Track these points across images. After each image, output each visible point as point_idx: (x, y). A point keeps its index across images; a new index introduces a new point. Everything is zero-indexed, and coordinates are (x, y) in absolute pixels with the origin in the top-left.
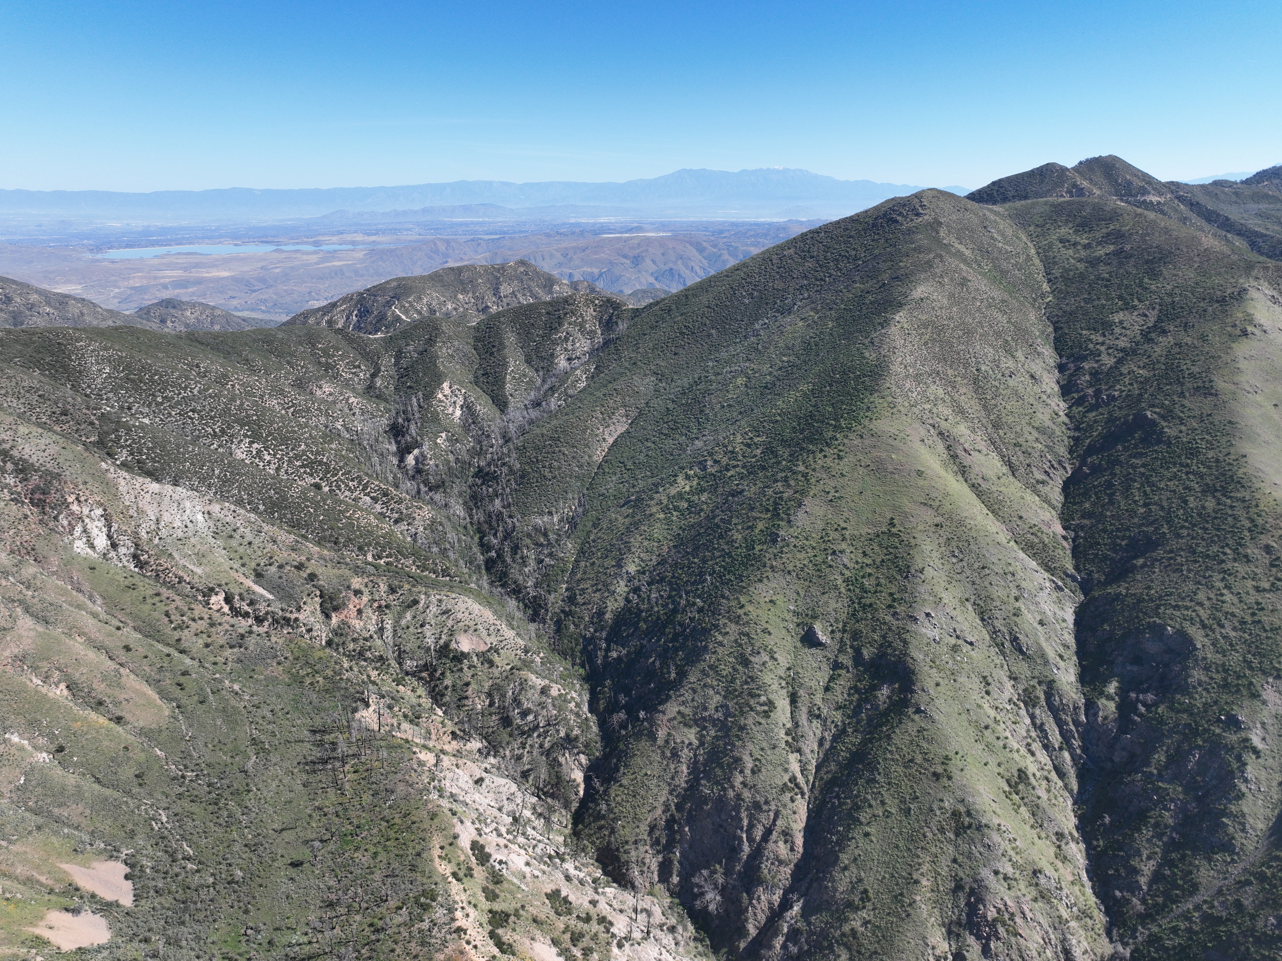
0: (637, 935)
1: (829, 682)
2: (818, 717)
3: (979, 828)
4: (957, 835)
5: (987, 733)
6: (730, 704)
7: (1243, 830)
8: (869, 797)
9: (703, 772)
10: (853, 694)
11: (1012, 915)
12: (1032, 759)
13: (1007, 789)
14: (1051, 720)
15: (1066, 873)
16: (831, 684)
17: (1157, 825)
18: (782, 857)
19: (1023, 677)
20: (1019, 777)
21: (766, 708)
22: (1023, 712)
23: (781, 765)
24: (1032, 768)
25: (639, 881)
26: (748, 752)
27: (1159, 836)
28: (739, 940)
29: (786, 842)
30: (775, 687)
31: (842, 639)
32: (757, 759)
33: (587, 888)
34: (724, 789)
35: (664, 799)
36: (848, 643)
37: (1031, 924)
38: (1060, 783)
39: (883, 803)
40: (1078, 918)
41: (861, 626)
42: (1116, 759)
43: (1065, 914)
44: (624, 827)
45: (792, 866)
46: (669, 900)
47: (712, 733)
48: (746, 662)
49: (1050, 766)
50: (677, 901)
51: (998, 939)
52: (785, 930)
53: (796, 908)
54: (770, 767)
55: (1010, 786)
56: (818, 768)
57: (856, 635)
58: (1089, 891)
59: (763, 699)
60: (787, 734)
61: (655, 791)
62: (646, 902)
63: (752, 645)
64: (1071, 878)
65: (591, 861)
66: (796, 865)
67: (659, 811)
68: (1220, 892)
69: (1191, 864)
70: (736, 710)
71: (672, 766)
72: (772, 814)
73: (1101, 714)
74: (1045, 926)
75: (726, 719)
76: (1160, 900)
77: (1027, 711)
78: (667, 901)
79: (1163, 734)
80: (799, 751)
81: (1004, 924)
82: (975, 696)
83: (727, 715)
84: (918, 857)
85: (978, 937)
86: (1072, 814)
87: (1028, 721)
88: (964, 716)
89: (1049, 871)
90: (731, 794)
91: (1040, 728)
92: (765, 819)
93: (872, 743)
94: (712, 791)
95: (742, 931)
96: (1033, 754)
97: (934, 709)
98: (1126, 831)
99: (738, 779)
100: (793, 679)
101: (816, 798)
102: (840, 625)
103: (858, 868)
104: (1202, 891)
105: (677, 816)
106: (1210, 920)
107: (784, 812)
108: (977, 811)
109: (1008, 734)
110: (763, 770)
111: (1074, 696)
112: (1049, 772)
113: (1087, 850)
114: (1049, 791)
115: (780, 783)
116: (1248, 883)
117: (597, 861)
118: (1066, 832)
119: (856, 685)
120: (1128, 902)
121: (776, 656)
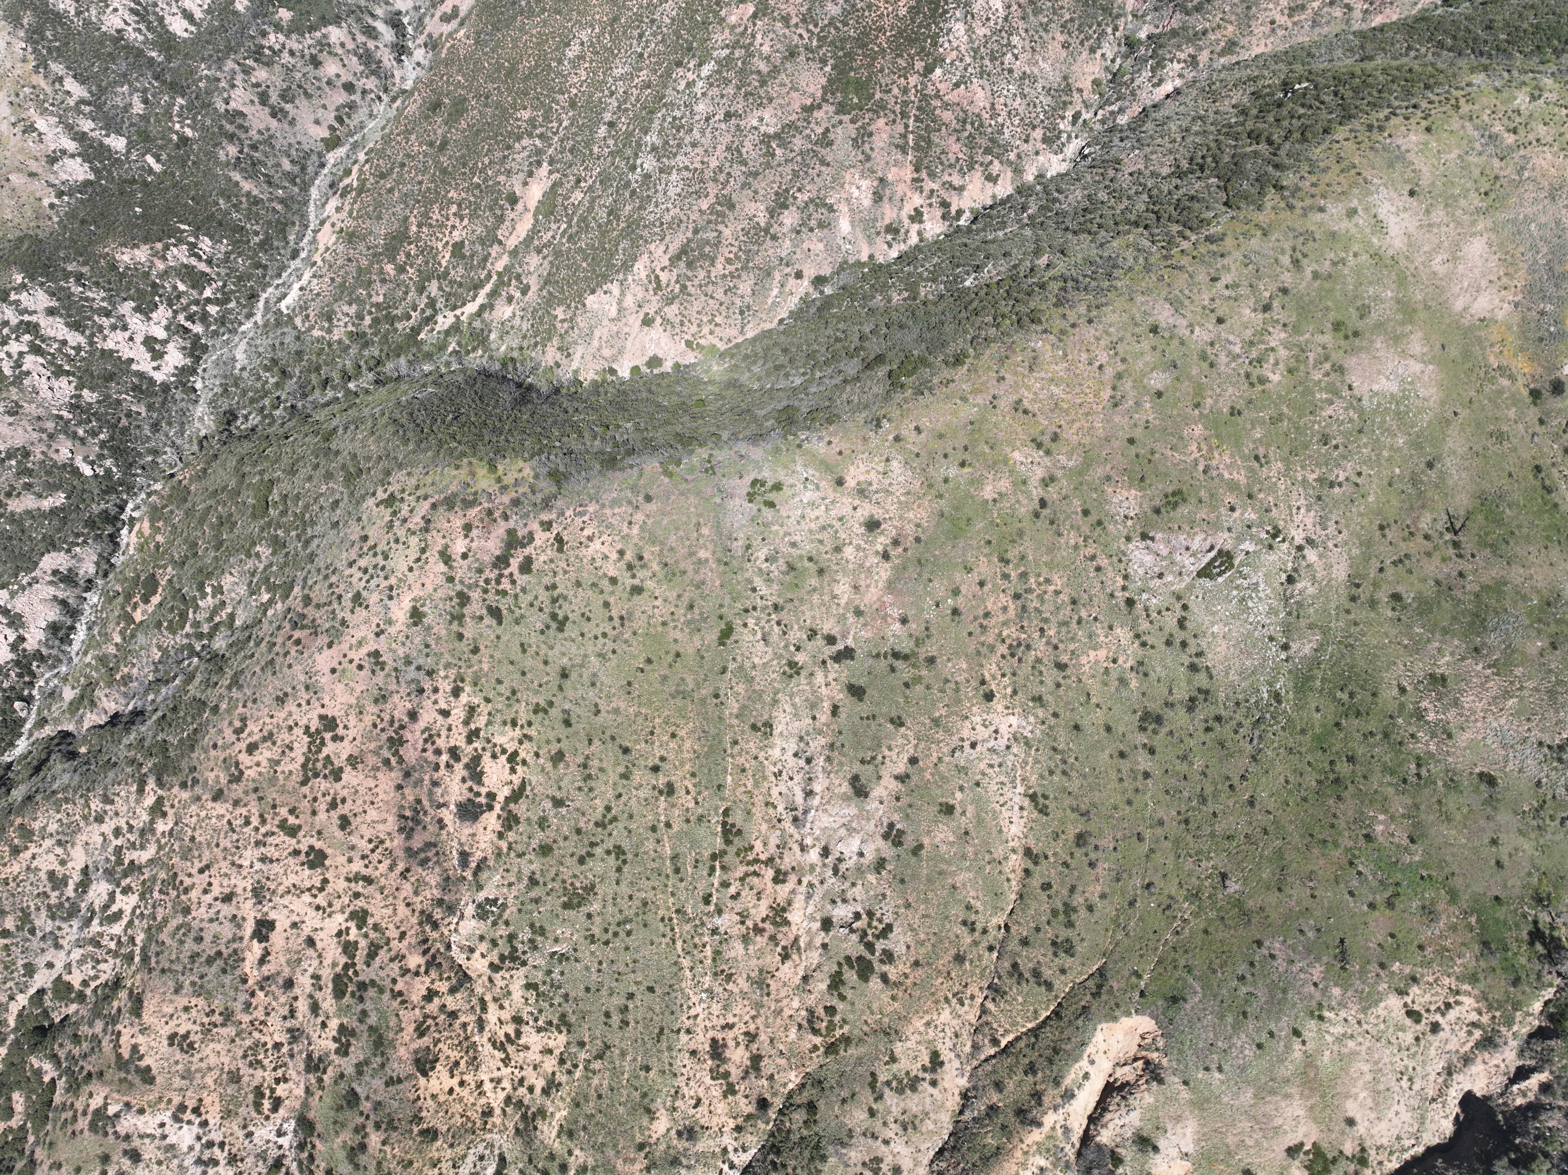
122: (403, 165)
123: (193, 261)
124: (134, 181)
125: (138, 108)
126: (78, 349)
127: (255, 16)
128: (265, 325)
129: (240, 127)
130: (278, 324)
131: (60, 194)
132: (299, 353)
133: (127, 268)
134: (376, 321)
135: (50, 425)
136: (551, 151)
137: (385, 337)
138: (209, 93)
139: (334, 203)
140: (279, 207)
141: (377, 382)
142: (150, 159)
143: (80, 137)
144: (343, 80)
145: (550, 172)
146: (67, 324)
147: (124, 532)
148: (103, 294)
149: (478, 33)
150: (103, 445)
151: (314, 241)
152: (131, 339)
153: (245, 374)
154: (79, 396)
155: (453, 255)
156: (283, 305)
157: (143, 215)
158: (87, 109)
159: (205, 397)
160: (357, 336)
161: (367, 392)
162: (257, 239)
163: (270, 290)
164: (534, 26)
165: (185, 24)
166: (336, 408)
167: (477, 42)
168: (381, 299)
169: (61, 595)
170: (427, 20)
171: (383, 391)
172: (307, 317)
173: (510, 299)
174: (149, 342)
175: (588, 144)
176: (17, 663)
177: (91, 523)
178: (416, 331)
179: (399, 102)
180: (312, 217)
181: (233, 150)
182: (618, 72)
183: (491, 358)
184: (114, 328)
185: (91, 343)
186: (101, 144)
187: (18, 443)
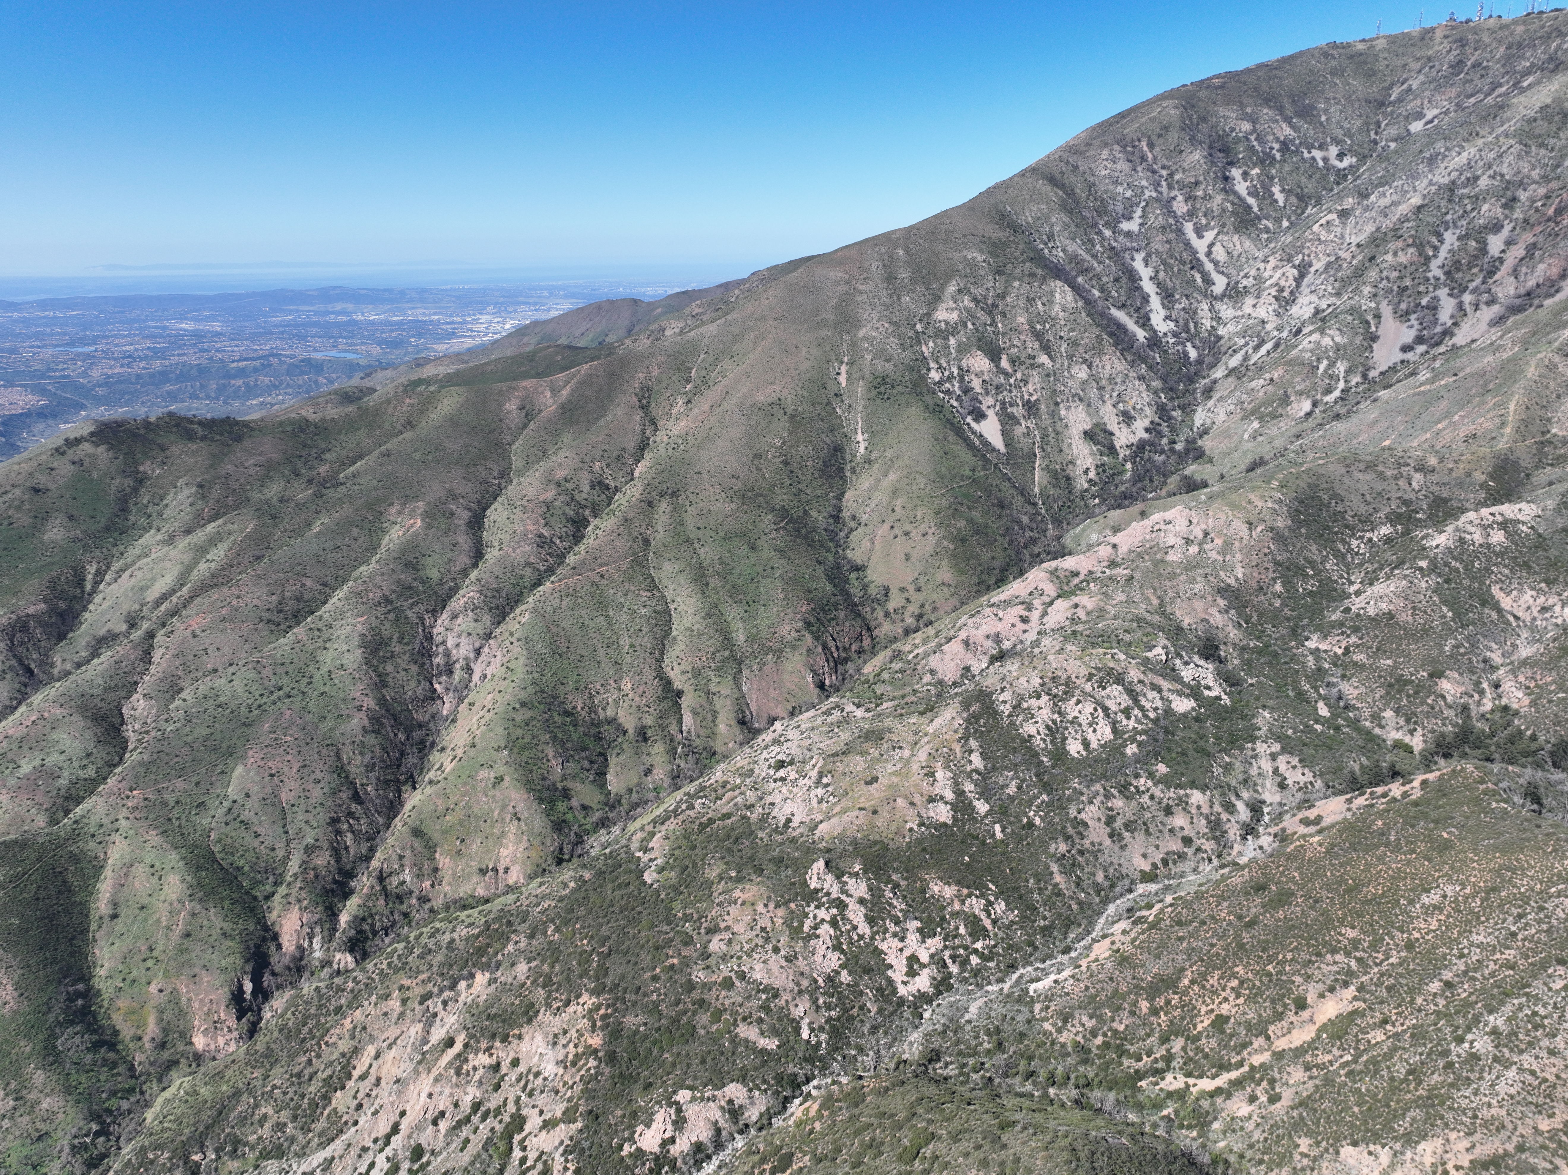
122: (1203, 923)
123: (983, 915)
124: (976, 838)
125: (1012, 790)
126: (861, 937)
127: (1137, 761)
128: (1008, 996)
129: (1079, 833)
130: (1019, 1000)
131: (921, 824)
132: (1022, 1035)
133: (933, 896)
134: (1106, 1045)
135: (805, 983)
136: (1364, 979)
137: (1107, 1064)
138: (1069, 800)
139: (1123, 925)
140: (1075, 907)
141: (1077, 1102)
142: (997, 828)
143: (959, 793)
144: (1186, 833)
145: (1355, 998)
146: (866, 916)
147: (797, 1101)
148: (903, 907)
149: (1333, 846)
150: (829, 1020)
151: (1089, 948)
152: (901, 950)
153: (968, 1028)
154: (838, 973)
155: (1213, 1024)
156: (1032, 987)
157: (968, 864)
158: (976, 776)
159: (926, 1027)
160: (1082, 1050)
161: (1063, 1105)
162: (1042, 923)
163: (1029, 969)
164: (1395, 862)
165: (1080, 748)
166: (1027, 1103)
167: (1328, 852)
168: (1121, 1028)
169: (722, 1123)
170: (1287, 817)
171: (1077, 1114)
172: (1048, 1008)
173: (1253, 1099)
174: (913, 959)
175: (1412, 991)
176: (657, 1158)
177: (779, 1078)
178: (1139, 1075)
179: (1226, 870)
180: (1098, 927)
181: (1063, 847)
182: (1476, 938)
183: (1204, 1146)
184: (895, 935)
185: (872, 938)
186: (971, 803)
187: (777, 984)
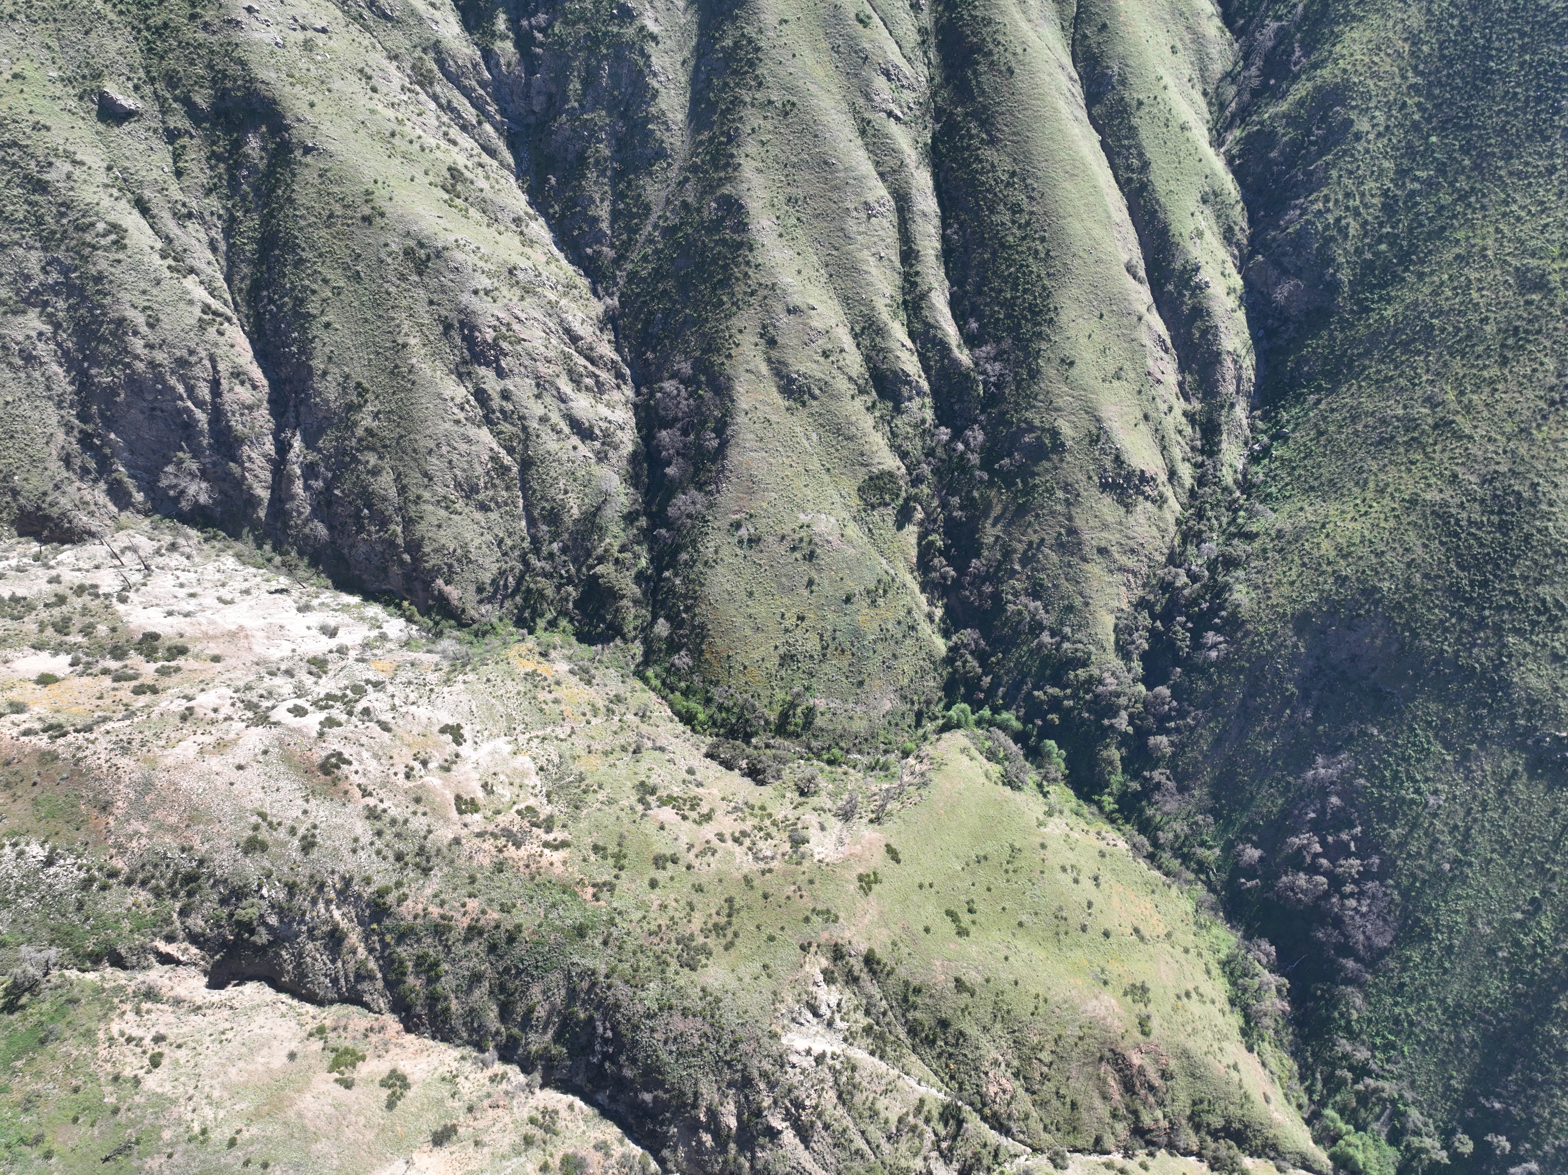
0: (136, 578)
1: (175, 162)
2: (190, 215)
3: (438, 255)
4: (420, 274)
5: (396, 141)
6: (60, 254)
7: (668, 129)
8: (307, 282)
9: (85, 358)
10: (216, 166)
11: (508, 324)
12: (456, 149)
13: (446, 196)
14: (456, 92)
15: (538, 256)
16: (181, 164)
17: (597, 163)
18: (248, 402)
19: (403, 51)
20: (453, 177)
21: (113, 237)
22: (423, 97)
23: (181, 299)
24: (461, 161)
25: (94, 525)
26: (128, 306)
27: (603, 173)
28: (255, 510)
29: (242, 383)
30: (106, 202)
31: (155, 92)
32: (145, 308)
33: (33, 570)
34: (128, 366)
35: (54, 420)
36: (168, 96)
37: (528, 323)
38: (495, 163)
39: (326, 281)
40: (565, 294)
41: (170, 63)
42: (537, 109)
43: (552, 296)
44: (26, 479)
45: (265, 404)
46: (147, 521)
47: (61, 304)
48: (42, 187)
49: (478, 150)
50: (157, 517)
51: (506, 355)
52: (298, 472)
53: (297, 444)
54: (169, 309)
55: (448, 192)
56: (228, 279)
57: (172, 80)
58: (564, 262)
59: (101, 226)
60: (163, 257)
61: (37, 415)
62: (122, 540)
63: (33, 156)
64: (544, 259)
65: (13, 541)
66: (269, 402)
67: (60, 436)
68: (668, 202)
69: (637, 187)
70: (73, 259)
71: (37, 374)
72: (207, 363)
73: (502, 61)
74: (541, 317)
75: (67, 277)
76: (624, 237)
77: (427, 93)
78: (146, 524)
79: (569, 58)
80: (192, 271)
81: (505, 338)
82: (362, 100)
83: (65, 271)
84: (393, 319)
85: (488, 365)
86: (519, 192)
87: (433, 105)
88: (362, 132)
89: (523, 263)
90: (140, 366)
91: (448, 108)
92: (202, 372)
93: (274, 217)
94: (113, 375)
95: (253, 501)
96: (455, 143)
97: (324, 139)
98: (575, 183)
99: (137, 345)
100: (125, 180)
101: (247, 317)
102: (142, 73)
103: (338, 366)
104: (653, 207)
105: (89, 428)
106: (669, 232)
107: (219, 352)
108: (428, 238)
109: (419, 132)
110: (162, 317)
111: (468, 51)
112: (479, 156)
113: (547, 222)
114: (487, 178)
115: (194, 322)
116: (686, 180)
117: (21, 535)
118: (522, 213)
119: (213, 152)
120: (599, 253)
121: (78, 157)
